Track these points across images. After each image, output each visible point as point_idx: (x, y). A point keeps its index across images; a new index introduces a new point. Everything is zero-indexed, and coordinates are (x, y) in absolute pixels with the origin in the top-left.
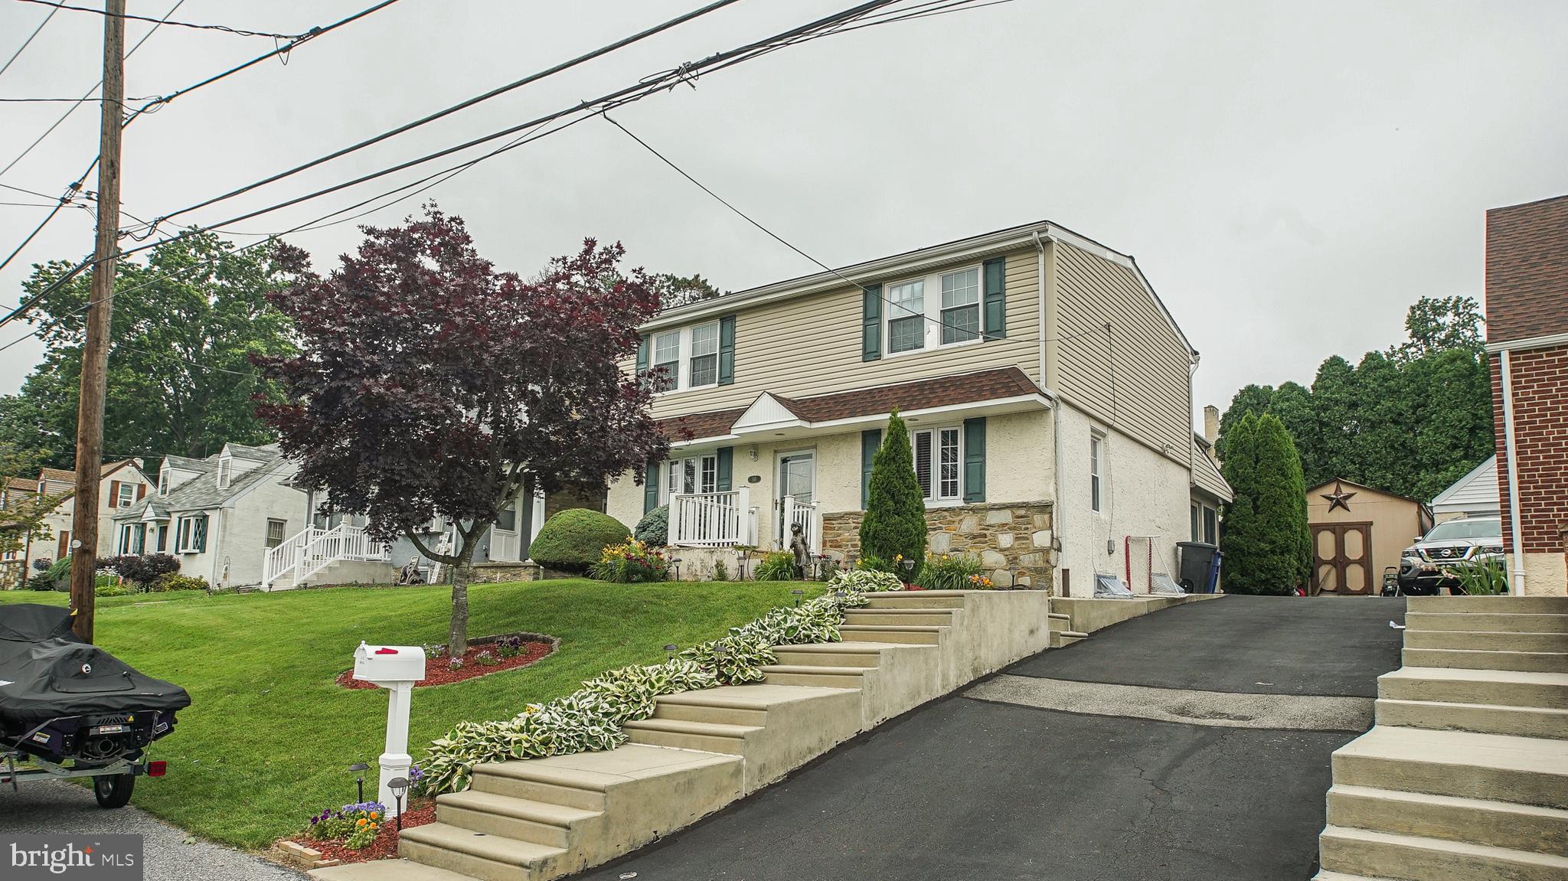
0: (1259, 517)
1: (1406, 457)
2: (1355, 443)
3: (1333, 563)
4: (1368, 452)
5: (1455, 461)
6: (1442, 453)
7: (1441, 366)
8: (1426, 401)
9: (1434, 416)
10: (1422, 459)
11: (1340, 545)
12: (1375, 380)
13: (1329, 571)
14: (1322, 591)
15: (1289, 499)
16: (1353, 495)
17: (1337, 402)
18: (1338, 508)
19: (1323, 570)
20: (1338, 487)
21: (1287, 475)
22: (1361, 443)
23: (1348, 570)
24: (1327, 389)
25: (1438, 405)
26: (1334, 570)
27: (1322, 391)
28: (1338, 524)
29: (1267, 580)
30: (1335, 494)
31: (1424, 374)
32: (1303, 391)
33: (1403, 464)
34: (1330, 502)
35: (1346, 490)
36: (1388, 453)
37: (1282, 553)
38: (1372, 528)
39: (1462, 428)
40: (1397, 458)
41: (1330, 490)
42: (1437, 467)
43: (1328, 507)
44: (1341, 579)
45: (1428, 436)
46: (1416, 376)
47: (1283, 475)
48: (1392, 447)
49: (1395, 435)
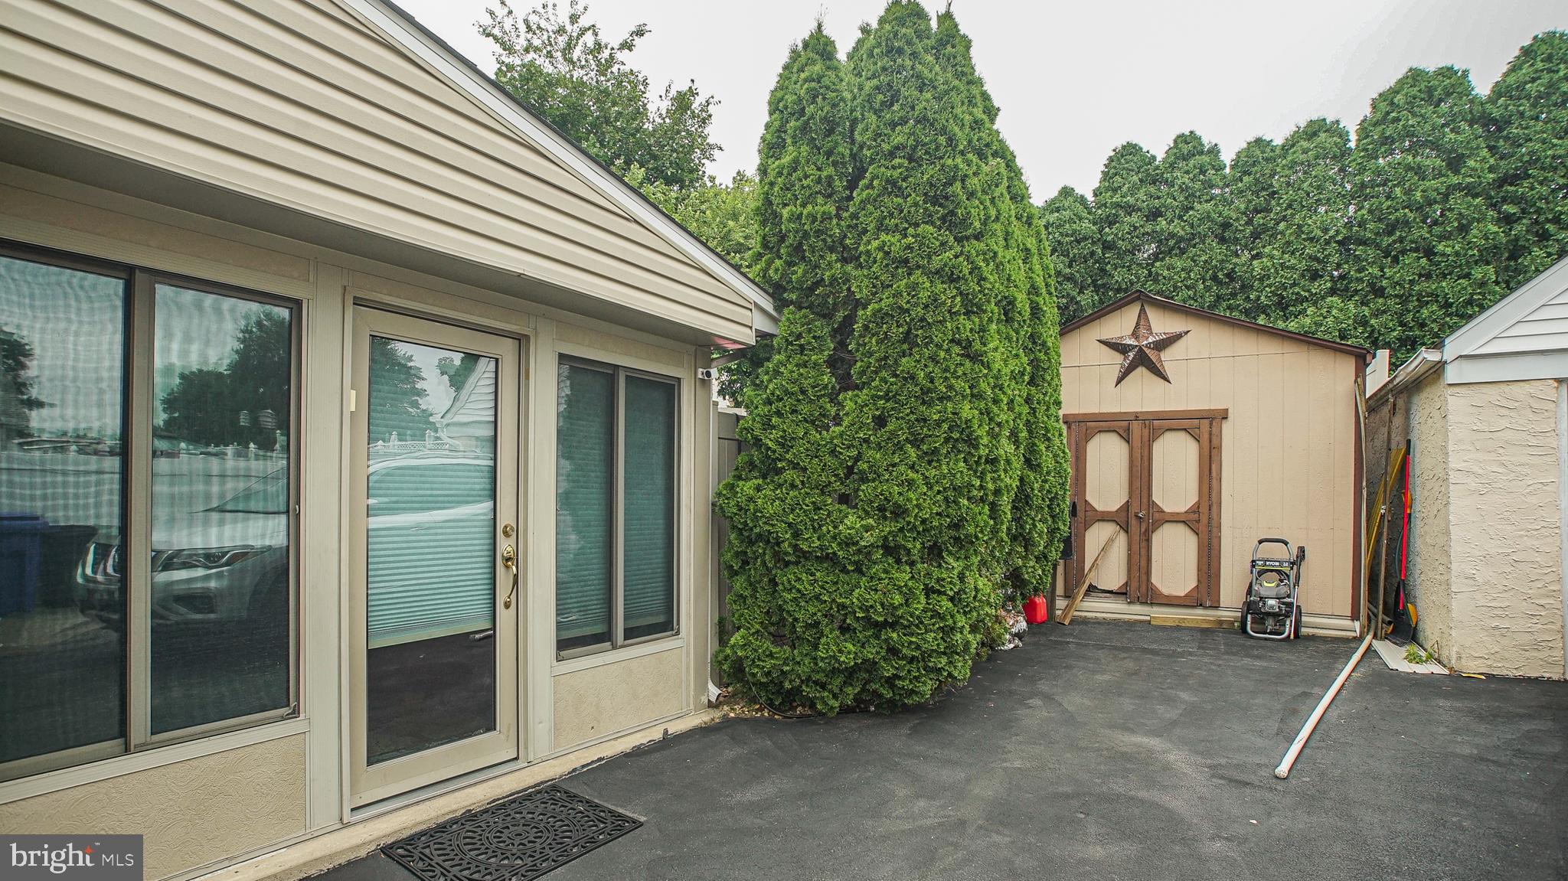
0: (848, 400)
1: (1234, 295)
2: (1157, 274)
3: (1122, 519)
4: (1175, 287)
5: (1315, 300)
6: (1294, 285)
7: (1293, 146)
8: (1268, 202)
9: (1282, 226)
10: (1258, 298)
11: (1140, 474)
12: (1187, 172)
13: (1111, 541)
14: (1092, 589)
15: (967, 325)
16: (1178, 337)
17: (1130, 209)
18: (1141, 371)
19: (1096, 537)
20: (1142, 311)
21: (965, 222)
22: (1166, 273)
23: (1157, 538)
24: (1115, 190)
25: (1290, 206)
26: (1122, 540)
27: (1109, 194)
28: (1137, 417)
29: (870, 666)
30: (1135, 334)
31: (1267, 160)
32: (1082, 200)
33: (1229, 307)
34: (1118, 358)
35: (1162, 324)
36: (1208, 289)
37: (935, 553)
38: (1227, 428)
39: (1328, 243)
40: (1219, 298)
41: (1121, 325)
42: (1284, 309)
43: (1115, 373)
44: (1140, 562)
45: (1272, 257)
46: (1254, 164)
47: (951, 222)
48: (1214, 278)
49: (1219, 257)
